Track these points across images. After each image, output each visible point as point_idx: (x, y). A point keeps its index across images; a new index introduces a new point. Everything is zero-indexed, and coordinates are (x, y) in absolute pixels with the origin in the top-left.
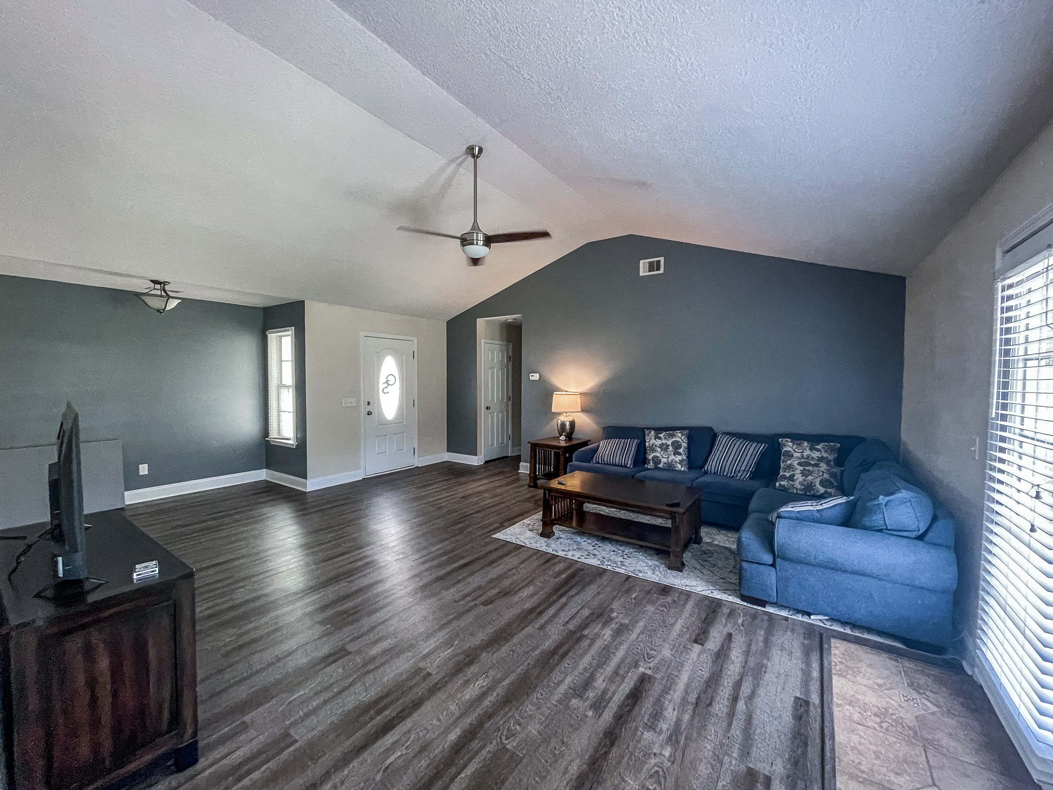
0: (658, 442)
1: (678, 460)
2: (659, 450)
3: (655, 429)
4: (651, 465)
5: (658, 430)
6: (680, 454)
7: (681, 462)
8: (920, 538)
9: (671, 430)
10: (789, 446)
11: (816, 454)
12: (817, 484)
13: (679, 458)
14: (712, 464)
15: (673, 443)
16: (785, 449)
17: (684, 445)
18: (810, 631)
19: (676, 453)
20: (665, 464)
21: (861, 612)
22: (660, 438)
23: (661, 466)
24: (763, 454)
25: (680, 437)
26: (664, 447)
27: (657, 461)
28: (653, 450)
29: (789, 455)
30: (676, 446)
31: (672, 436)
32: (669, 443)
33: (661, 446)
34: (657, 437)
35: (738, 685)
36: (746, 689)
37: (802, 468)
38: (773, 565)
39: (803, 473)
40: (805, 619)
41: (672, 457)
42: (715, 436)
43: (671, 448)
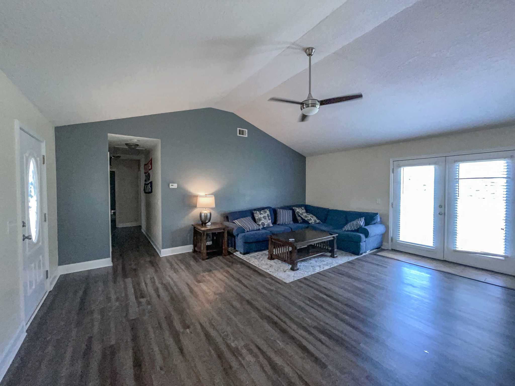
0: (262, 216)
2: (263, 219)
3: (258, 210)
4: (261, 227)
6: (270, 219)
7: (271, 223)
9: (264, 209)
13: (270, 221)
15: (266, 215)
16: (297, 211)
17: (270, 215)
20: (267, 225)
22: (262, 214)
23: (265, 226)
24: (292, 214)
25: (268, 212)
27: (263, 224)
28: (260, 220)
33: (264, 217)
34: (261, 214)
38: (365, 241)
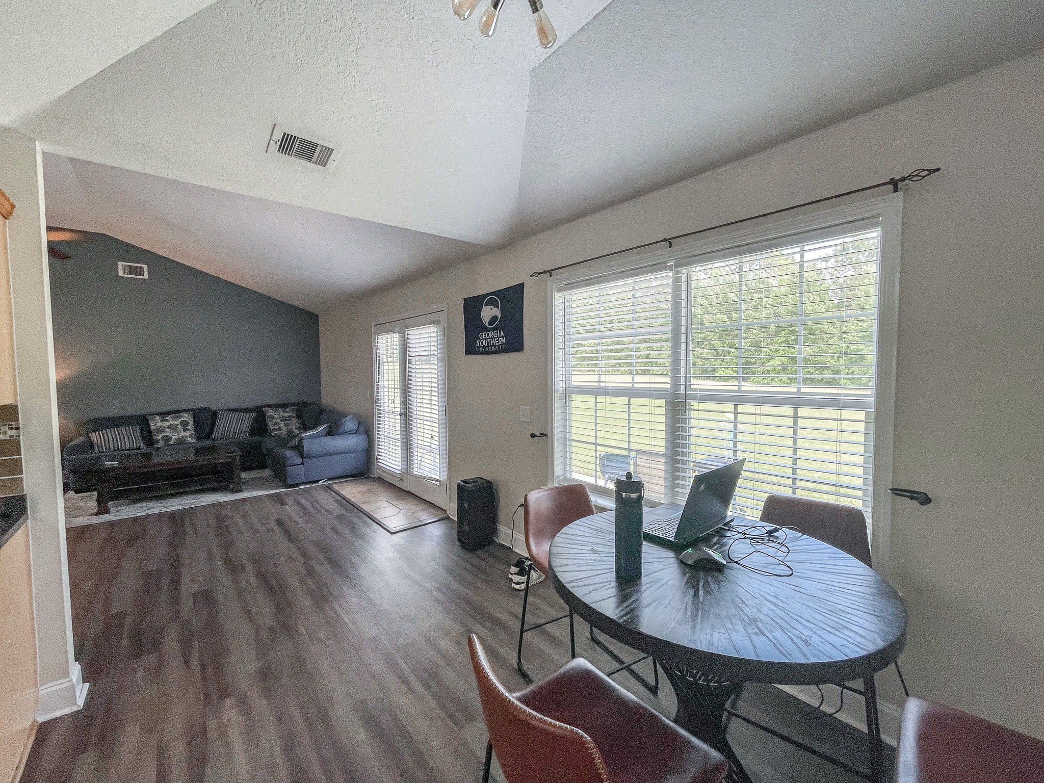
0: (166, 424)
1: (188, 435)
2: (168, 430)
3: (160, 414)
4: (161, 444)
5: (163, 415)
6: (188, 430)
7: (191, 436)
8: (356, 433)
9: (176, 413)
10: (270, 412)
11: (287, 415)
12: (294, 429)
13: (188, 433)
14: (218, 433)
15: (181, 423)
16: (268, 414)
17: (191, 422)
18: (322, 487)
19: (185, 430)
20: (176, 440)
21: (339, 471)
22: (167, 420)
23: (172, 442)
24: (256, 419)
25: (186, 417)
26: (173, 428)
27: (167, 439)
28: (161, 432)
29: (272, 417)
30: (185, 424)
31: (179, 417)
32: (178, 422)
33: (169, 427)
34: (162, 420)
35: (313, 506)
36: (316, 505)
37: (283, 423)
38: (302, 463)
39: (285, 425)
40: (317, 484)
41: (182, 434)
42: (214, 414)
43: (180, 427)
